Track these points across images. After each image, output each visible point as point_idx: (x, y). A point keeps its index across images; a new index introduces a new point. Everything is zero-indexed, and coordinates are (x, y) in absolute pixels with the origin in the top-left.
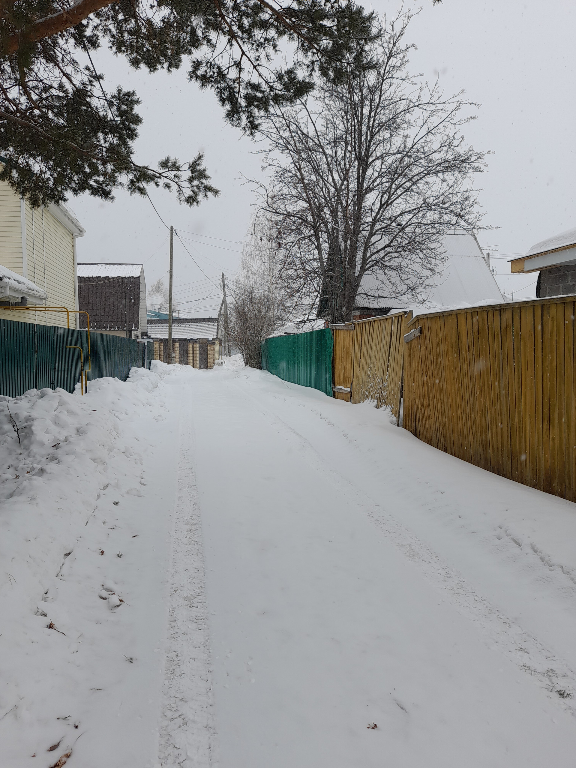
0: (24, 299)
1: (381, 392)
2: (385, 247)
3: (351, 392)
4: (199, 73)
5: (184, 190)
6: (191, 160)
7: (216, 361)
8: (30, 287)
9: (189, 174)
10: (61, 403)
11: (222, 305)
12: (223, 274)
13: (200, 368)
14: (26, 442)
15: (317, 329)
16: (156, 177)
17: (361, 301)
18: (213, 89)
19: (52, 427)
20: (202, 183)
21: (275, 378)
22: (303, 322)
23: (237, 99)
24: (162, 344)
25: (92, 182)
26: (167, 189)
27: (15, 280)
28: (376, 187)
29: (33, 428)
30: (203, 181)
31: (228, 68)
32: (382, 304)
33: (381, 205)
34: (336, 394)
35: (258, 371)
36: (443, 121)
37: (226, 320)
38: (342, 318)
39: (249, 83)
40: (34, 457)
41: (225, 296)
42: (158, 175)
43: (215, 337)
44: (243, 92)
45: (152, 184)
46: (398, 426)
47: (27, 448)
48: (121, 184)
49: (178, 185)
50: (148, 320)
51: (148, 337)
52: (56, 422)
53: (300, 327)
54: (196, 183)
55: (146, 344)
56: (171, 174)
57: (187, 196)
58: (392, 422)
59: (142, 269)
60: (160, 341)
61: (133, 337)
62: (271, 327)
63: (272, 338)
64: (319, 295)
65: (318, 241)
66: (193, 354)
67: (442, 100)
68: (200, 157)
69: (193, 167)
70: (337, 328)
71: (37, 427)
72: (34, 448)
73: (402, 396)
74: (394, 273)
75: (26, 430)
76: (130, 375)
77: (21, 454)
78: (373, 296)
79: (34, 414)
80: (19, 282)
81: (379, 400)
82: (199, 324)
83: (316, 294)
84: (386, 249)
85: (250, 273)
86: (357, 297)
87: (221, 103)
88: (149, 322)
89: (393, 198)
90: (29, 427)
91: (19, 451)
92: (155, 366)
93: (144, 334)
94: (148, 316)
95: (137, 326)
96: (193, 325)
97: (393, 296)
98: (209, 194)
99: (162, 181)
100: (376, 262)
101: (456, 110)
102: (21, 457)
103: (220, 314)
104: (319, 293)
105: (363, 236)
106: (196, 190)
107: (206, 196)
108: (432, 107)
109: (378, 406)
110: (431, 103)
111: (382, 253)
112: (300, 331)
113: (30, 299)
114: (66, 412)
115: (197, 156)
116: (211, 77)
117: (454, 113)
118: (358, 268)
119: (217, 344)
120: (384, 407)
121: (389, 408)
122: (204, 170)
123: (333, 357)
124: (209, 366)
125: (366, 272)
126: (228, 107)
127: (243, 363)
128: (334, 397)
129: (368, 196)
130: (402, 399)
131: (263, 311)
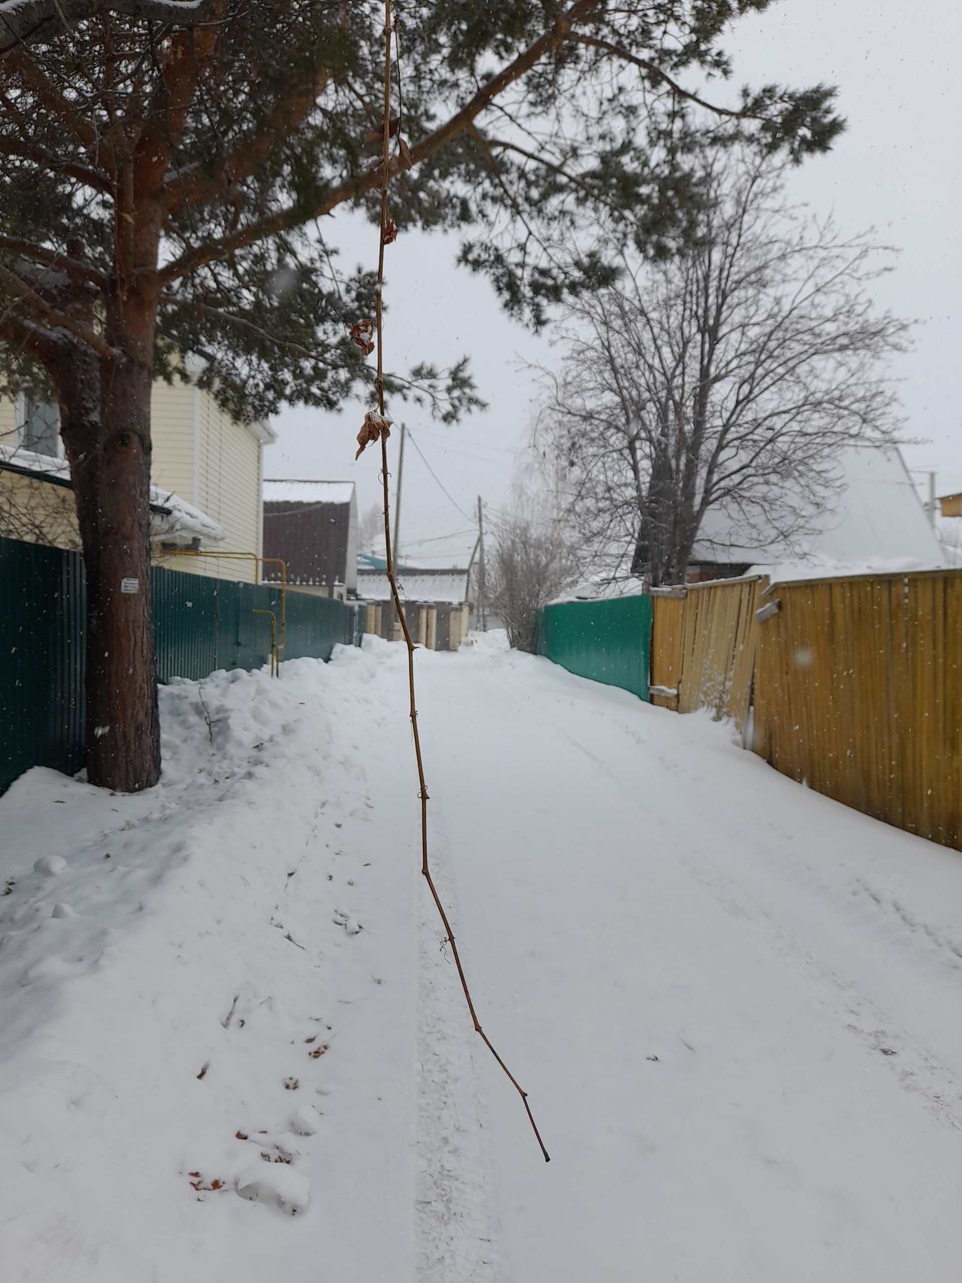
0: (196, 541)
1: (721, 698)
2: (742, 468)
3: (678, 696)
4: (471, 257)
5: (440, 403)
6: (453, 365)
7: (463, 639)
8: (205, 523)
9: (449, 382)
10: (260, 691)
11: (476, 549)
12: (480, 499)
13: (437, 650)
14: (220, 740)
15: (628, 595)
16: (404, 387)
17: (701, 552)
18: (488, 276)
19: (251, 722)
20: (464, 394)
21: (558, 669)
22: (607, 582)
23: (518, 287)
24: (380, 609)
25: (314, 390)
26: (418, 404)
27: (187, 513)
28: (731, 371)
29: (230, 721)
30: (467, 390)
31: (509, 250)
32: (737, 557)
33: (738, 403)
34: (656, 698)
35: (531, 657)
36: (841, 273)
37: (482, 572)
38: (668, 579)
39: (536, 268)
40: (231, 759)
41: (481, 533)
42: (407, 385)
43: (463, 600)
44: (527, 278)
45: (398, 397)
46: (745, 748)
47: (220, 748)
48: (357, 396)
49: (432, 396)
50: (359, 570)
51: (358, 599)
52: (256, 715)
53: (600, 590)
54: (456, 393)
55: (356, 608)
56: (425, 383)
57: (444, 412)
58: (735, 743)
59: (354, 491)
60: (378, 604)
61: (335, 597)
62: (556, 587)
63: (557, 606)
64: (634, 541)
65: (634, 457)
66: (427, 627)
67: (839, 242)
68: (465, 361)
69: (454, 374)
70: (660, 594)
71: (235, 722)
72: (231, 749)
73: (751, 704)
74: (757, 510)
75: (220, 724)
76: (332, 657)
77: (213, 755)
78: (723, 545)
79: (228, 703)
80: (192, 516)
81: (719, 708)
82: (438, 578)
83: (628, 539)
84: (744, 471)
85: (524, 498)
86: (695, 546)
87: (497, 293)
88: (361, 572)
89: (756, 391)
90: (225, 720)
91: (212, 751)
92: (369, 643)
93: (352, 592)
94: (359, 563)
95: (342, 580)
96: (428, 579)
97: (755, 544)
98: (474, 408)
99: (411, 394)
100: (728, 492)
101: (860, 257)
102: (215, 759)
103: (472, 563)
104: (633, 537)
105: (708, 450)
106: (457, 403)
107: (469, 410)
108: (822, 253)
109: (717, 718)
110: (821, 247)
111: (737, 478)
112: (602, 597)
113: (204, 540)
114: (268, 703)
115: (461, 360)
116: (486, 261)
117: (857, 262)
118: (698, 500)
119: (466, 610)
120: (725, 719)
121: (733, 720)
122: (469, 378)
123: (652, 640)
124: (451, 646)
125: (711, 506)
126: (506, 295)
127: (508, 644)
128: (652, 702)
129: (717, 385)
130: (752, 708)
131: (544, 560)
